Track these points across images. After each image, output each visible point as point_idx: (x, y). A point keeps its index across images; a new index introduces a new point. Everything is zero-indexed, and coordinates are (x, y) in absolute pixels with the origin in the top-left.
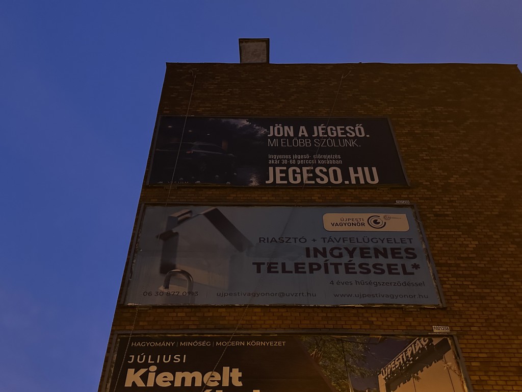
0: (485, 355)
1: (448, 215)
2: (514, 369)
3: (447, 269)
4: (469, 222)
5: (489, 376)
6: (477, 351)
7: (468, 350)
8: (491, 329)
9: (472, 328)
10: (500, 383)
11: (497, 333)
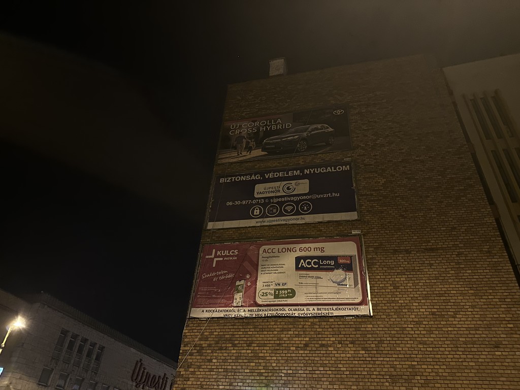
0: (377, 244)
1: (371, 165)
2: (392, 251)
3: (366, 197)
4: (382, 167)
5: (377, 255)
6: (374, 242)
7: (369, 242)
8: (383, 230)
9: (373, 230)
10: (382, 258)
11: (386, 232)
